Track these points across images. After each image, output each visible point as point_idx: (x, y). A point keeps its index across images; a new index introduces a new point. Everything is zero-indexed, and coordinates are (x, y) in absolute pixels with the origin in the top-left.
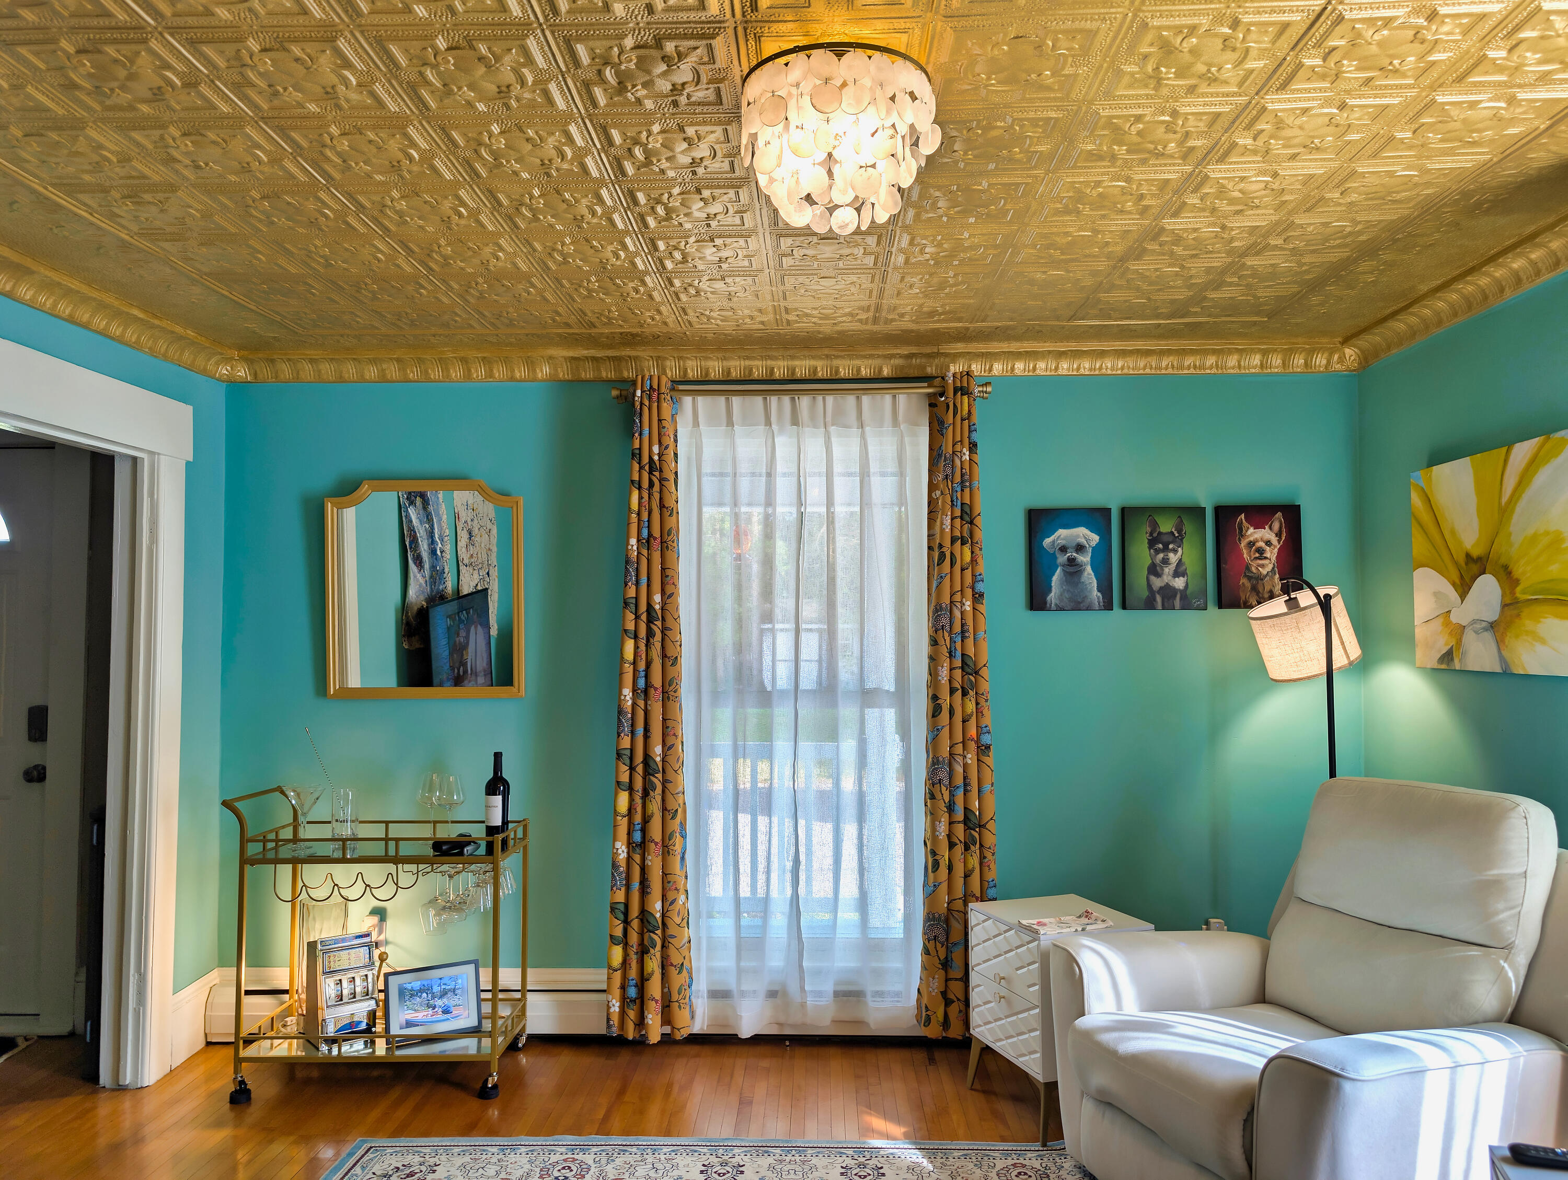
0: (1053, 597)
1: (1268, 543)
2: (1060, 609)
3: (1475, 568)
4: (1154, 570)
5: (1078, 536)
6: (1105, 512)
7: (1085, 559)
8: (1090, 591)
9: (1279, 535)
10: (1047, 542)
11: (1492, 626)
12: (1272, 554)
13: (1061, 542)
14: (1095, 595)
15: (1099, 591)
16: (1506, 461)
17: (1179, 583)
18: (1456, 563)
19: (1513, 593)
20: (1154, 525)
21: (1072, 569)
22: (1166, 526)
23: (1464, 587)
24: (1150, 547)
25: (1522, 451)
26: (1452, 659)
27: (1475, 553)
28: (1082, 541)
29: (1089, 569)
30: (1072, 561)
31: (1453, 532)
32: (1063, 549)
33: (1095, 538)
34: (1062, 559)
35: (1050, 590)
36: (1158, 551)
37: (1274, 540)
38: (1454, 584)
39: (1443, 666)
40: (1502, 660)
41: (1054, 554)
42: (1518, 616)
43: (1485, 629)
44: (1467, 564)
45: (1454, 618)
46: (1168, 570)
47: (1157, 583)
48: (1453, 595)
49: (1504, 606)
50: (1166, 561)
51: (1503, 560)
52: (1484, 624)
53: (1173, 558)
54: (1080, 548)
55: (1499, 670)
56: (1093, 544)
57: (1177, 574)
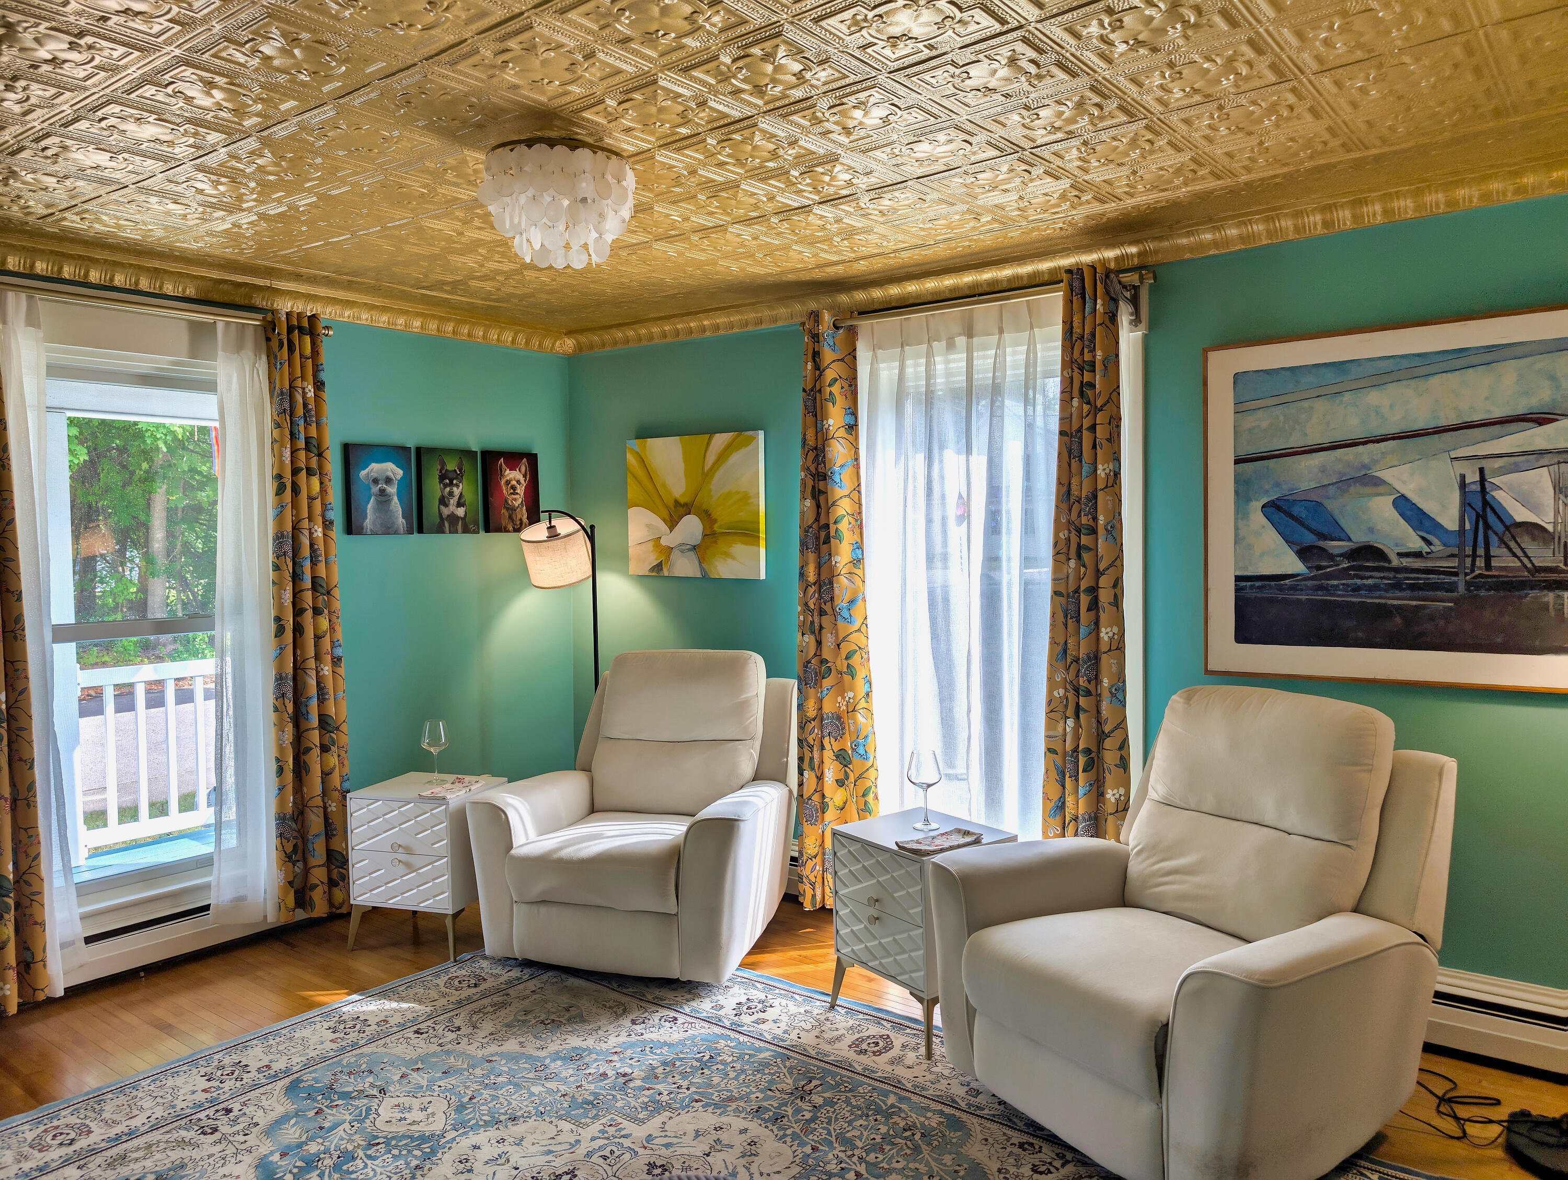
0: (368, 523)
1: (518, 482)
2: (374, 533)
3: (682, 511)
4: (443, 502)
5: (387, 470)
6: (406, 450)
7: (392, 490)
8: (397, 518)
9: (525, 476)
10: (363, 473)
11: (694, 548)
12: (521, 490)
13: (374, 475)
14: (401, 521)
15: (403, 518)
16: (708, 444)
17: (461, 512)
18: (666, 506)
19: (712, 527)
20: (443, 464)
21: (383, 499)
22: (451, 466)
23: (672, 523)
24: (440, 482)
25: (721, 440)
26: (662, 569)
27: (682, 501)
28: (390, 474)
29: (395, 499)
30: (382, 492)
31: (664, 485)
32: (376, 481)
33: (400, 473)
34: (375, 489)
35: (365, 518)
36: (445, 486)
37: (522, 481)
38: (664, 520)
39: (654, 574)
40: (702, 569)
41: (368, 485)
42: (716, 542)
43: (689, 550)
44: (675, 507)
45: (663, 542)
46: (453, 501)
47: (446, 511)
48: (664, 527)
49: (705, 536)
50: (451, 494)
51: (705, 507)
52: (688, 547)
53: (457, 491)
54: (388, 481)
55: (699, 575)
56: (399, 477)
57: (459, 505)
